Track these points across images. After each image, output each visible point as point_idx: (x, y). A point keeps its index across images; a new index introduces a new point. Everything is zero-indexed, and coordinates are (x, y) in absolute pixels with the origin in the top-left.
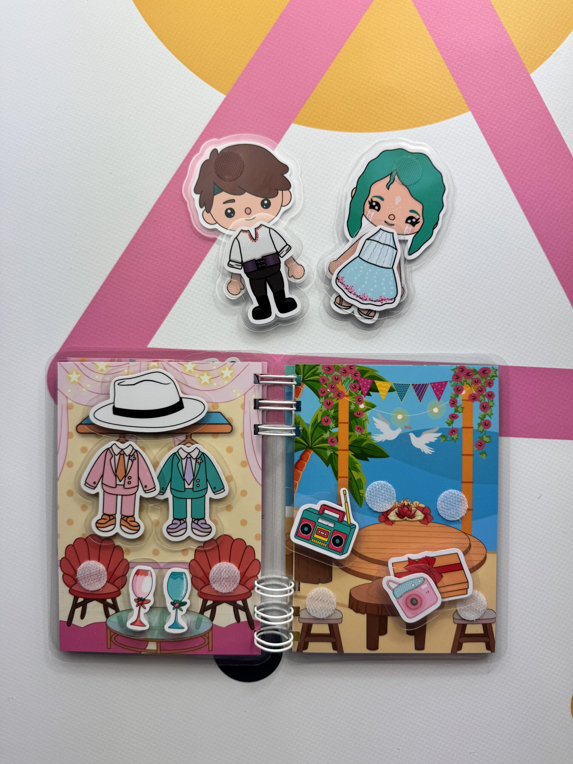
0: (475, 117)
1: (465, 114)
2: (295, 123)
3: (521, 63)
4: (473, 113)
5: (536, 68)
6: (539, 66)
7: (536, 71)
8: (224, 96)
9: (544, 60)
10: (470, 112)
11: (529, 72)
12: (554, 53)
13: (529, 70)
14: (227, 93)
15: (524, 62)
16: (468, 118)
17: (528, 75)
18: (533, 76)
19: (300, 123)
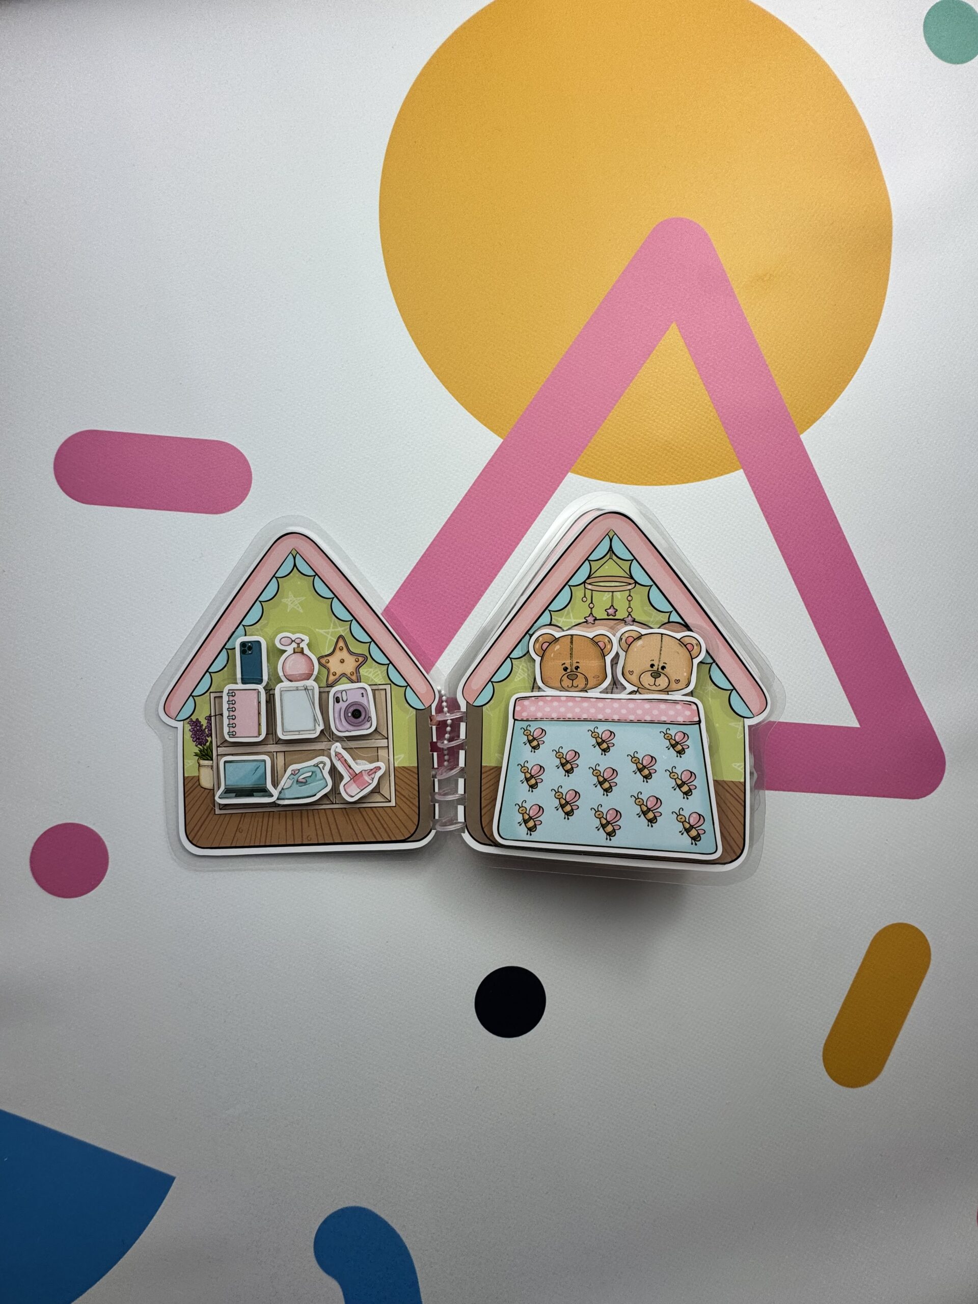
0: (747, 475)
1: (738, 472)
2: (572, 472)
3: (792, 423)
4: (745, 471)
5: (806, 430)
6: (808, 427)
7: (806, 433)
8: (502, 440)
9: (814, 422)
10: (742, 470)
11: (799, 432)
12: (824, 416)
13: (799, 430)
14: (504, 437)
15: (795, 422)
16: (739, 476)
17: (799, 436)
18: (802, 437)
19: (578, 473)
